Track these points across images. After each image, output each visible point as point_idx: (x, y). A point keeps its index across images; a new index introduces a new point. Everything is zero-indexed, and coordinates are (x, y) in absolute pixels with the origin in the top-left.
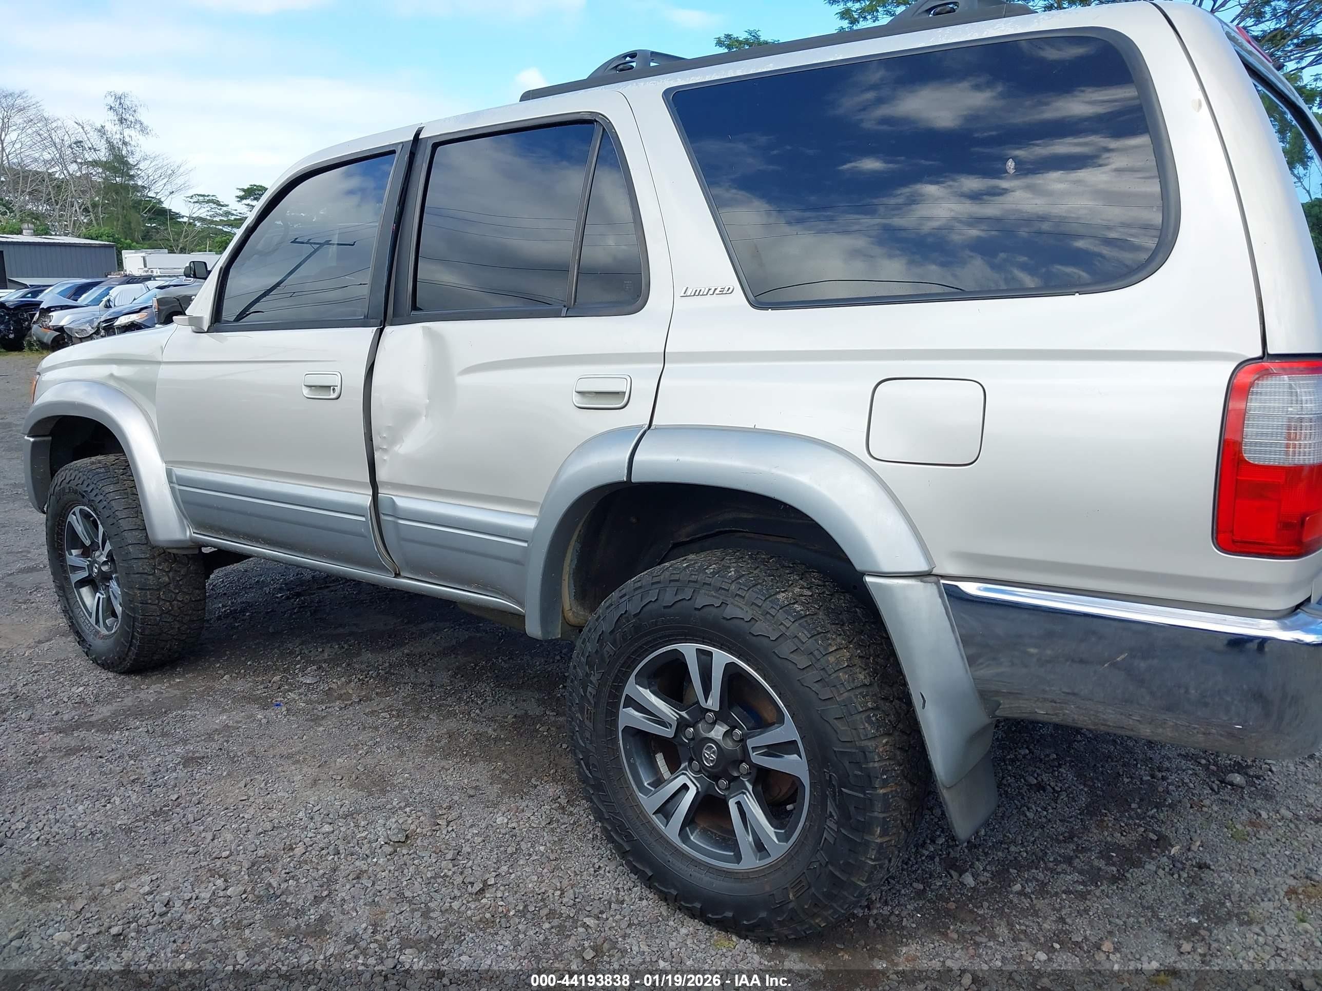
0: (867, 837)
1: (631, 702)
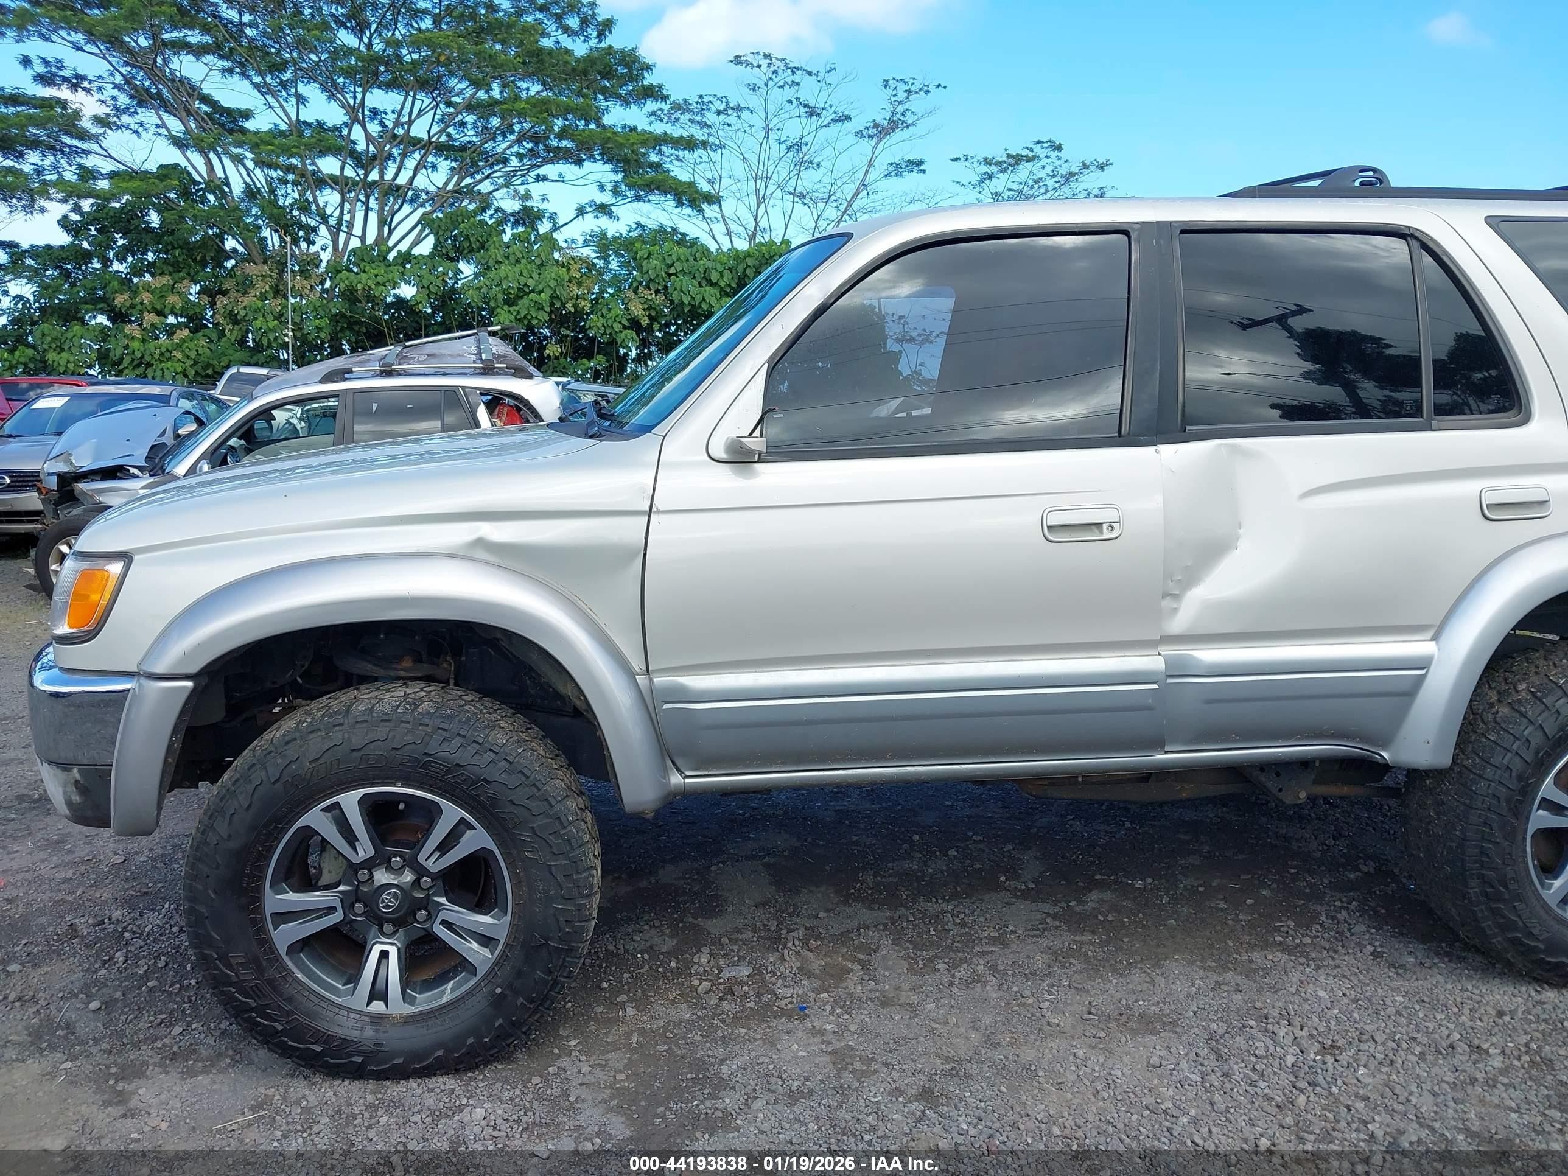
1: (1543, 803)
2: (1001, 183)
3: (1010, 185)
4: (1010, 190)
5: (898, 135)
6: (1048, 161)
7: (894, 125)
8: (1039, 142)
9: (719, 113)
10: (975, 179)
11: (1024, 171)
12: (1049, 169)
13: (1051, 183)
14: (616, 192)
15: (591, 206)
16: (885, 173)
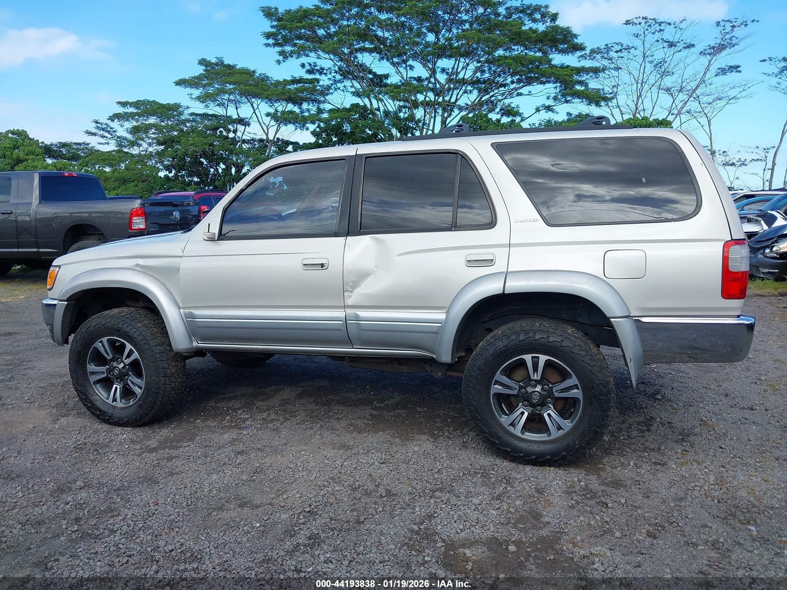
0: (608, 413)
1: (497, 382)
5: (726, 52)
7: (724, 46)
9: (617, 52)
10: (777, 71)
14: (555, 98)
15: (542, 107)
16: (716, 74)
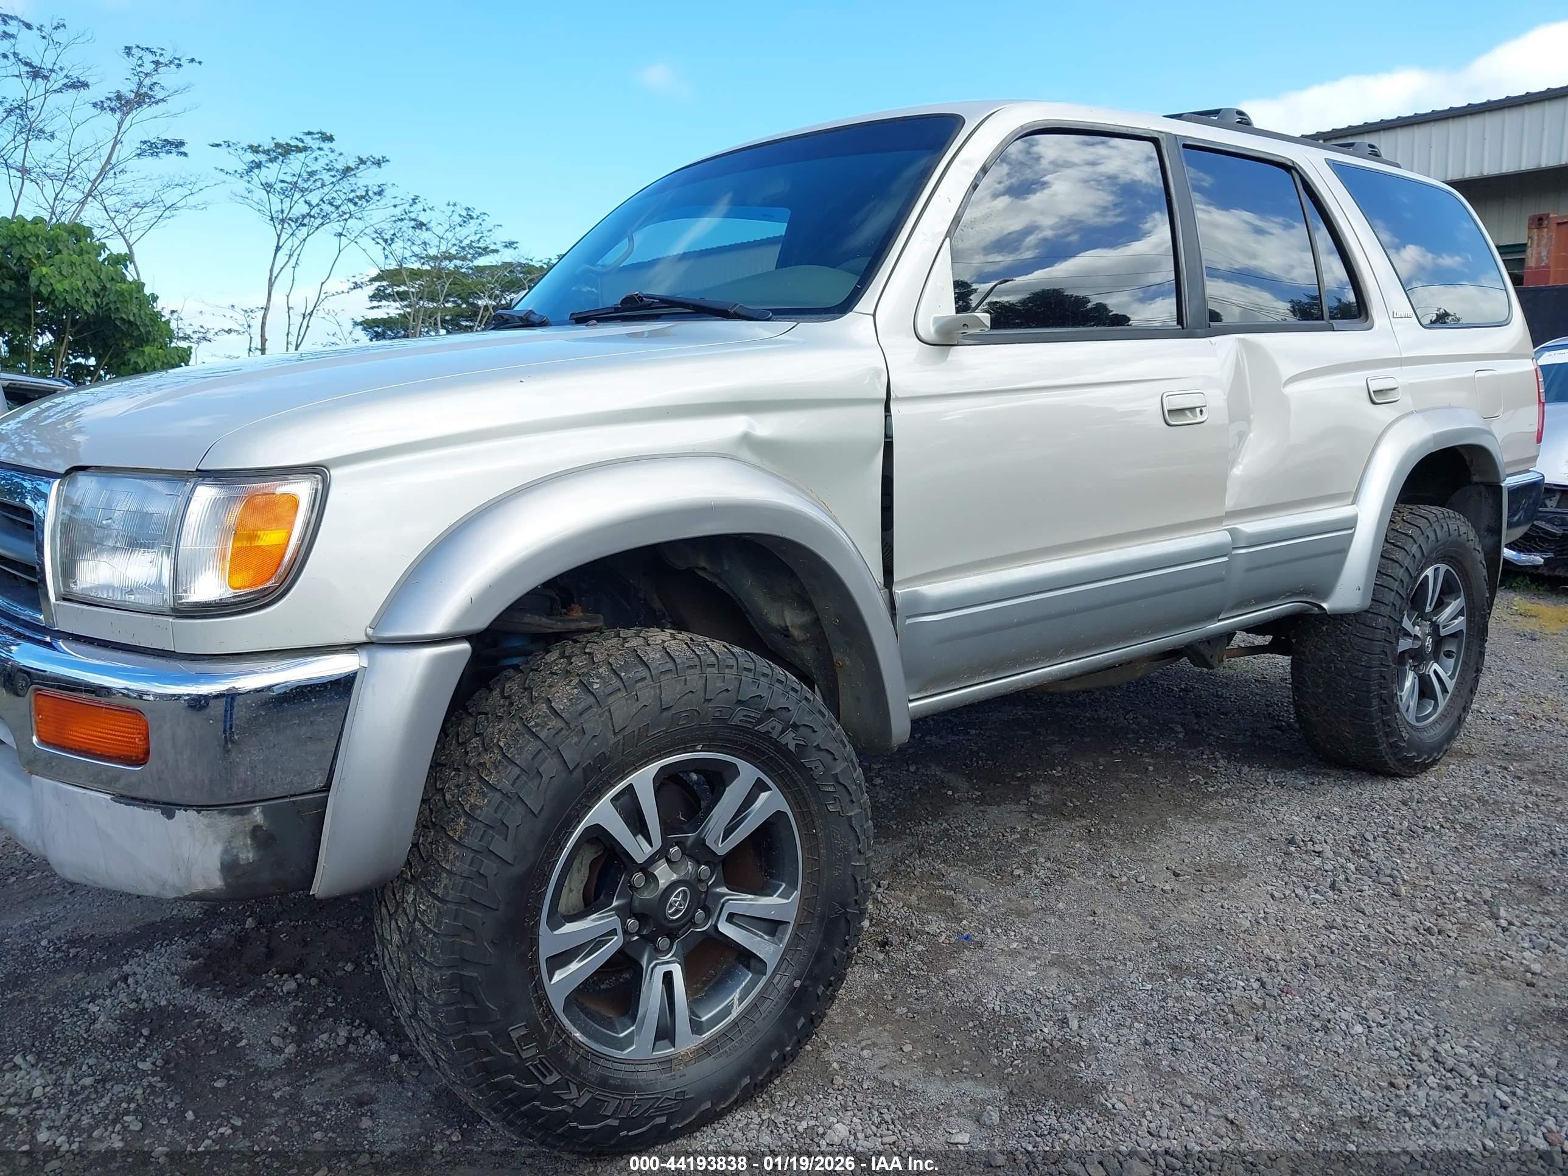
2: (271, 172)
3: (282, 177)
4: (282, 181)
5: (145, 112)
6: (321, 153)
7: (141, 98)
8: (309, 133)
10: (242, 167)
11: (296, 162)
12: (322, 162)
13: (326, 177)
16: (139, 152)
